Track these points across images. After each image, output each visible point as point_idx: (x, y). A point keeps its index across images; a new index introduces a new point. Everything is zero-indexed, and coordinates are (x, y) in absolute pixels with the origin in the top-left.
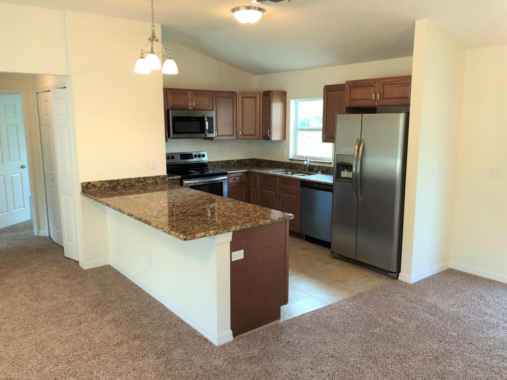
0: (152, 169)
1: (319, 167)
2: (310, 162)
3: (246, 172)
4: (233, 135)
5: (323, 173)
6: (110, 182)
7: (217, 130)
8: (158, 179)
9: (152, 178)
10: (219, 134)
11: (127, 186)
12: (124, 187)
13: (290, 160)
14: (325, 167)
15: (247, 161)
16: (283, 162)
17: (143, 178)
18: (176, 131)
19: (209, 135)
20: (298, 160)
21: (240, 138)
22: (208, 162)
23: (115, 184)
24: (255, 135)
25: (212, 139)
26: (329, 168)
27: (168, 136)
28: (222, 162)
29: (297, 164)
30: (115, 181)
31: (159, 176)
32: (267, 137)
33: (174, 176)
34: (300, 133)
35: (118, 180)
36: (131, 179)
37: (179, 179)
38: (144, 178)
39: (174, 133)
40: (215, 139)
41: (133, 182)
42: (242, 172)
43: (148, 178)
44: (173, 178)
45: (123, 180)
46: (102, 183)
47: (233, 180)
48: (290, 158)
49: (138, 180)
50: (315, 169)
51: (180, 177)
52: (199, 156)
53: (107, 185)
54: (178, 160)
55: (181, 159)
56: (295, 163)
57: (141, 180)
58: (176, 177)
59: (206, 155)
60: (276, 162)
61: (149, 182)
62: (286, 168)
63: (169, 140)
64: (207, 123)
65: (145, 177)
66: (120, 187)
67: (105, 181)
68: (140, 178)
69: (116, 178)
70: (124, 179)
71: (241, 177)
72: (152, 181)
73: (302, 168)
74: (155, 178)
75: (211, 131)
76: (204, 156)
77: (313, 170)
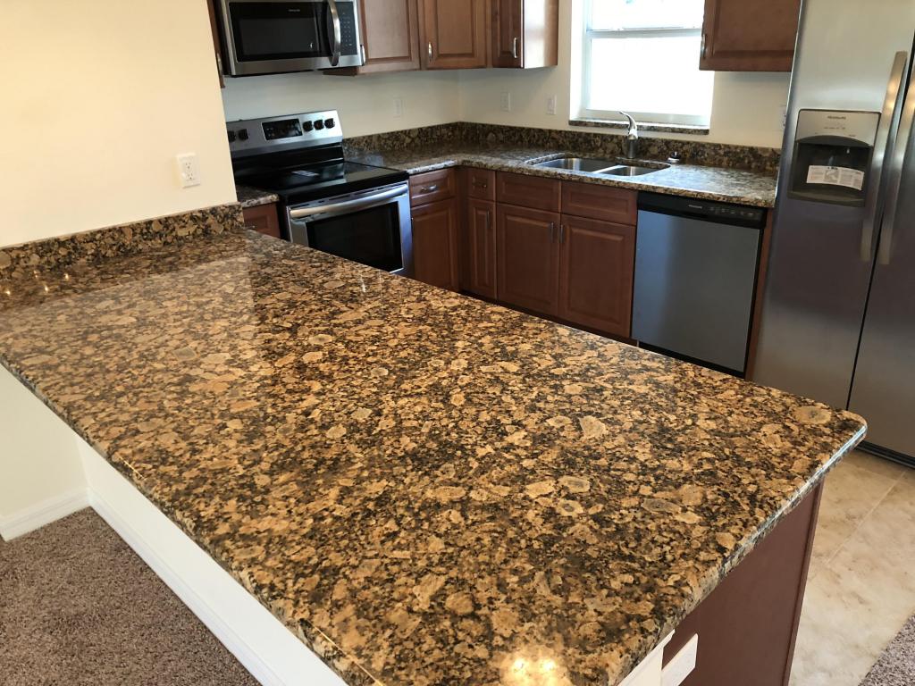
0: (185, 187)
1: (667, 143)
2: (640, 128)
3: (455, 168)
4: (408, 58)
5: (682, 161)
6: (44, 247)
7: (365, 44)
8: (210, 220)
9: (193, 217)
10: (371, 57)
11: (109, 253)
12: (98, 258)
13: (572, 123)
14: (688, 143)
15: (444, 131)
16: (550, 131)
17: (160, 221)
18: (246, 52)
19: (343, 61)
20: (597, 125)
21: (430, 64)
22: (345, 141)
23: (63, 252)
24: (472, 55)
25: (351, 71)
26: (703, 145)
27: (225, 70)
28: (379, 136)
29: (595, 135)
30: (60, 243)
31: (214, 211)
32: (508, 59)
33: (255, 197)
34: (598, 44)
35: (73, 239)
36: (120, 230)
37: (273, 203)
38: (166, 222)
39: (241, 57)
40: (361, 71)
41: (128, 240)
42: (446, 167)
43: (178, 218)
44: (255, 201)
45: (92, 237)
46: (14, 255)
47: (422, 192)
48: (573, 116)
49: (145, 230)
50: (654, 150)
51: (273, 197)
52: (319, 125)
53: (35, 259)
54: (259, 142)
55: (268, 138)
56: (588, 134)
57: (155, 228)
58: (262, 200)
59: (337, 121)
60: (529, 130)
61: (182, 233)
62: (559, 148)
63: (227, 80)
64: (337, 24)
65: (167, 219)
66: (83, 260)
67: (24, 248)
68: (150, 222)
69: (62, 231)
70: (94, 234)
71: (441, 183)
72: (192, 230)
73: (610, 146)
74: (199, 218)
75: (349, 49)
76: (330, 124)
77: (647, 151)
